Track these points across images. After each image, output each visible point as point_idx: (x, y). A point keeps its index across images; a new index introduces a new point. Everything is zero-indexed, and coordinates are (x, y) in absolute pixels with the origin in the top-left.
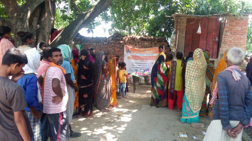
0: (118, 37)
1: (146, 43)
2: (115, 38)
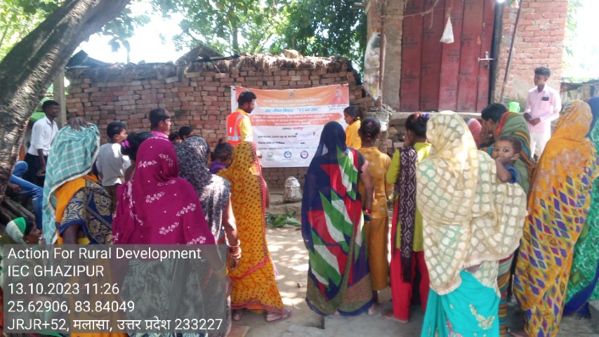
0: (210, 61)
1: (296, 75)
2: (200, 64)
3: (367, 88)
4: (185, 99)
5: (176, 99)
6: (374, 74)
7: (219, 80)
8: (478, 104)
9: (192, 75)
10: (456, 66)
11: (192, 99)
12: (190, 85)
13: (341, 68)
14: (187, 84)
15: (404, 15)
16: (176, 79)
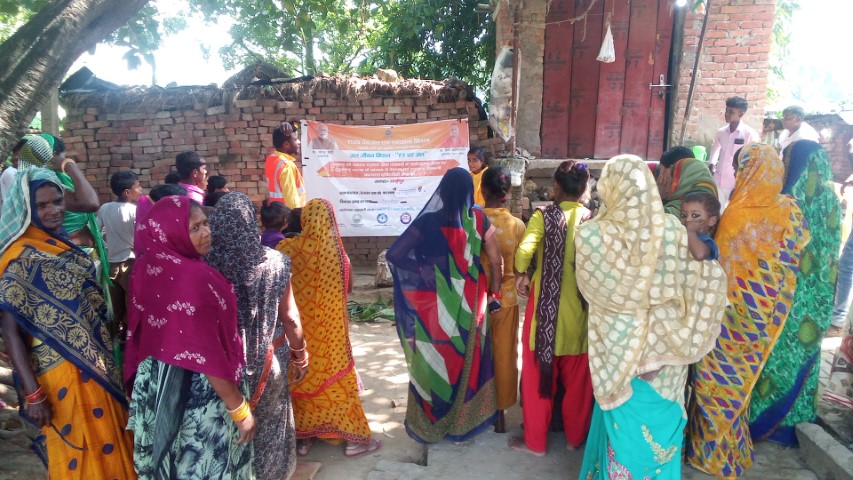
0: (271, 84)
1: (394, 105)
2: (256, 88)
3: (495, 125)
4: (234, 138)
5: (221, 138)
6: (504, 105)
7: (284, 111)
8: (650, 148)
9: (245, 104)
10: (619, 94)
11: (246, 137)
12: (241, 119)
13: (457, 96)
14: (237, 116)
15: (546, 22)
16: (221, 109)
